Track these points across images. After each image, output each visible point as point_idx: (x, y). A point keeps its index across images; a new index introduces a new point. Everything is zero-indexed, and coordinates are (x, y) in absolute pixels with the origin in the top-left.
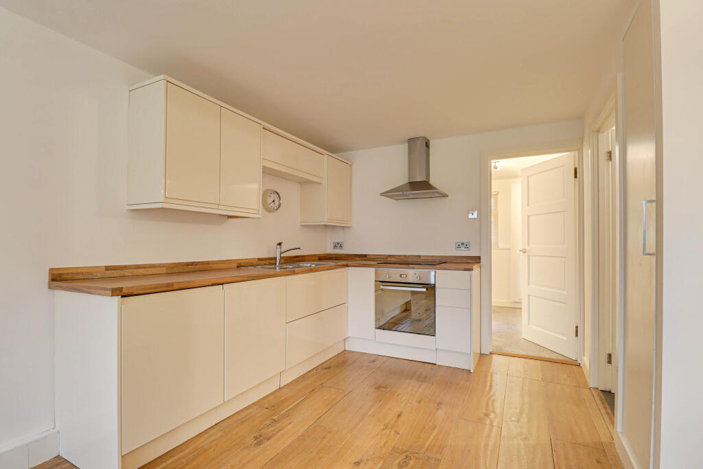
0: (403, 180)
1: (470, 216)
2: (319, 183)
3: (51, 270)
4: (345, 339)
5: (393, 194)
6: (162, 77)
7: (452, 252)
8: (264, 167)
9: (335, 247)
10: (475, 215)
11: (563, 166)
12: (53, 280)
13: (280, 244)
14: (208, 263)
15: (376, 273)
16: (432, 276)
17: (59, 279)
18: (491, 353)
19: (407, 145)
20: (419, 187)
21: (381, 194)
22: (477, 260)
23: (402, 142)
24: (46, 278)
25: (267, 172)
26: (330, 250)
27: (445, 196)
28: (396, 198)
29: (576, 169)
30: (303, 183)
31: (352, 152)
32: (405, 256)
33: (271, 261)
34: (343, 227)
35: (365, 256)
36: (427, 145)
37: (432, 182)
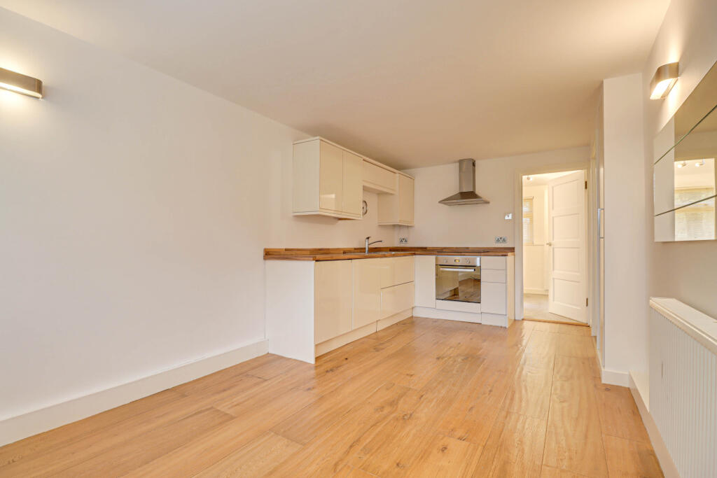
0: (454, 191)
1: (506, 218)
2: (392, 194)
3: (265, 249)
4: (413, 308)
5: (447, 201)
6: (318, 138)
7: (494, 245)
8: (364, 187)
9: (401, 241)
10: (510, 217)
11: (577, 180)
12: (266, 254)
13: (368, 238)
14: (328, 249)
15: (436, 259)
16: (477, 261)
17: (269, 254)
18: (523, 320)
19: (458, 164)
20: (468, 196)
21: (440, 202)
22: (512, 250)
23: (455, 162)
24: (262, 254)
25: (365, 189)
26: (397, 244)
27: (488, 203)
28: (450, 205)
29: (586, 182)
30: (380, 194)
31: (413, 170)
32: (457, 248)
33: (362, 250)
34: (408, 227)
35: (426, 248)
36: (474, 165)
37: (477, 192)
